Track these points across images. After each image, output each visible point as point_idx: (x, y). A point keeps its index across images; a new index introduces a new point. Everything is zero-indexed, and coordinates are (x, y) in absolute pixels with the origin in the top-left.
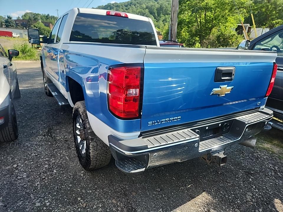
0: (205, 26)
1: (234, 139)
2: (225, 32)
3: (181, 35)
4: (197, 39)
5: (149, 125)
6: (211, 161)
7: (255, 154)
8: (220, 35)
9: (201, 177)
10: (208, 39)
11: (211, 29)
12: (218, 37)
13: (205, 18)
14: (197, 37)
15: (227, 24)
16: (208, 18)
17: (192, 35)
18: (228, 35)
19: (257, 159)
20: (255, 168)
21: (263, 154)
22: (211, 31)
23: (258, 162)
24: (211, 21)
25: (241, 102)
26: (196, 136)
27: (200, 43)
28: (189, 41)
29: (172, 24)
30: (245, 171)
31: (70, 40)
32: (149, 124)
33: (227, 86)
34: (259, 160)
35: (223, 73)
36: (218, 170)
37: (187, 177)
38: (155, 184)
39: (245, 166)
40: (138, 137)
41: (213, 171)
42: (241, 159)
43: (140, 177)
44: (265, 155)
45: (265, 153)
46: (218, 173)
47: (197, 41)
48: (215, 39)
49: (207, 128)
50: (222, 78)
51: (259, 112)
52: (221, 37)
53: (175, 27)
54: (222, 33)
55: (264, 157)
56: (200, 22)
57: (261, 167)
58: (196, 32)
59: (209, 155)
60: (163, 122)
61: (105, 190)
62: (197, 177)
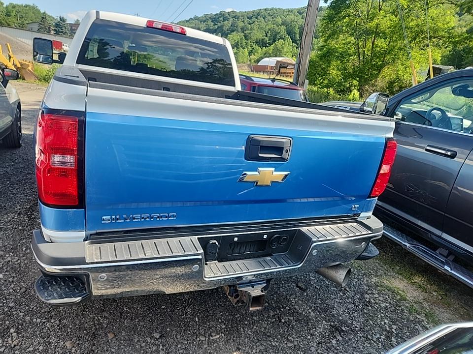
0: (371, 62)
1: (287, 265)
2: (403, 76)
3: (329, 74)
4: (355, 82)
5: (103, 222)
6: (238, 299)
7: (366, 296)
8: (394, 81)
9: (246, 323)
10: (373, 85)
11: (380, 68)
12: (391, 83)
13: (372, 50)
14: (355, 79)
15: (408, 63)
16: (378, 49)
17: (347, 76)
18: (408, 82)
19: (366, 305)
20: (354, 322)
21: (382, 299)
22: (380, 72)
23: (365, 311)
24: (382, 54)
25: (313, 201)
26: (197, 251)
27: (359, 90)
28: (340, 84)
29: (302, 55)
30: (332, 324)
31: (77, 63)
32: (104, 220)
33: (273, 169)
34: (370, 308)
35: (261, 146)
36: (284, 315)
37: (220, 321)
38: (158, 324)
39: (336, 315)
40: (84, 241)
41: (273, 316)
42: (337, 302)
43: (138, 308)
44: (385, 301)
45: (387, 297)
46: (280, 321)
47: (355, 86)
48: (386, 86)
49: (236, 239)
50: (260, 155)
51: (357, 222)
52: (396, 84)
53: (306, 59)
54: (398, 78)
55: (381, 305)
56: (364, 55)
57: (367, 321)
58: (354, 71)
59: (232, 288)
60: (134, 219)
61: (65, 321)
62: (238, 322)
